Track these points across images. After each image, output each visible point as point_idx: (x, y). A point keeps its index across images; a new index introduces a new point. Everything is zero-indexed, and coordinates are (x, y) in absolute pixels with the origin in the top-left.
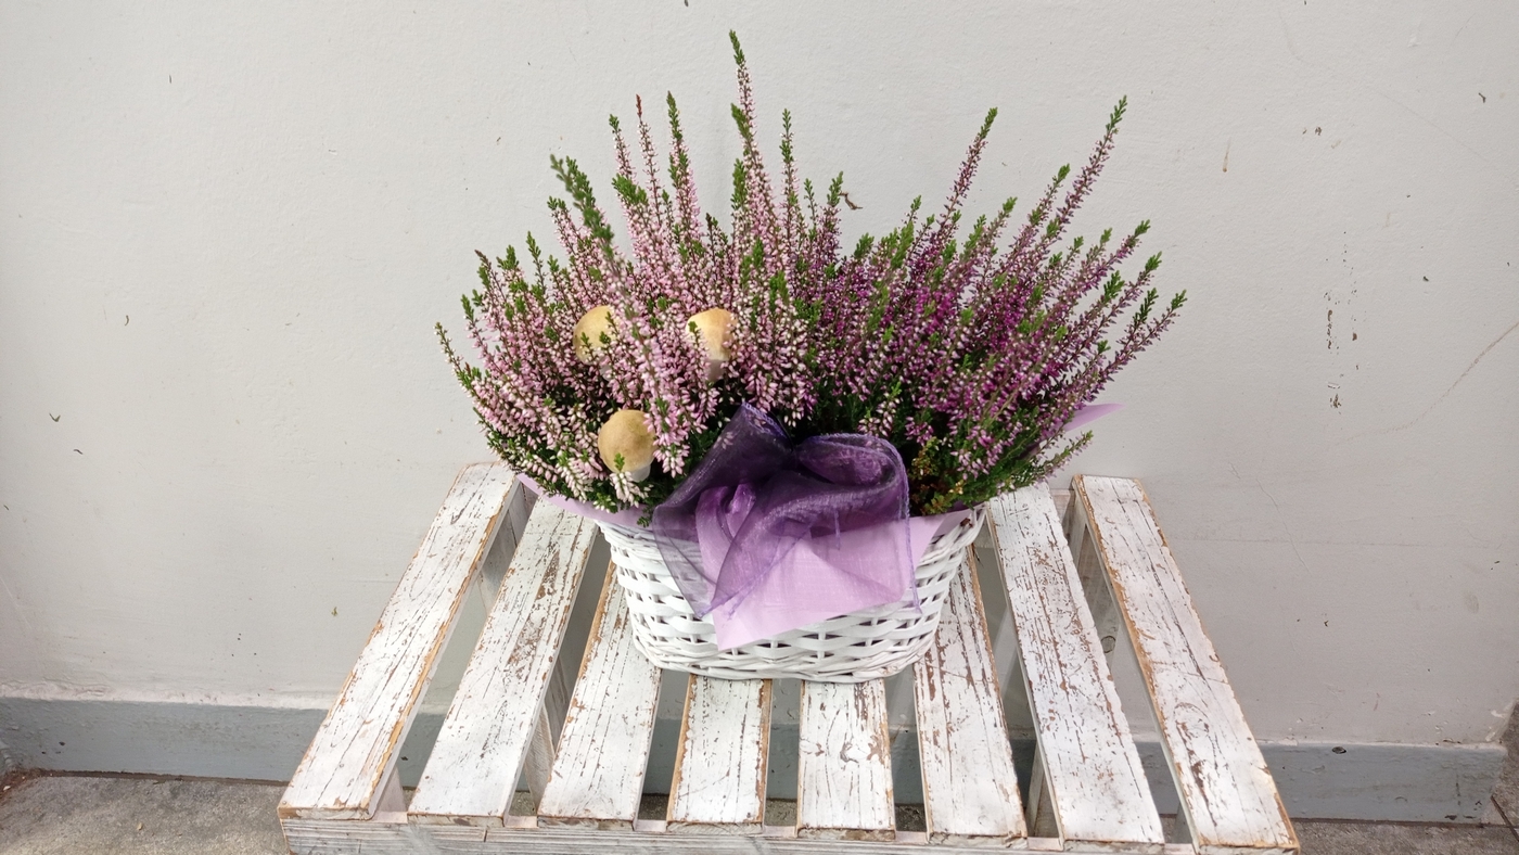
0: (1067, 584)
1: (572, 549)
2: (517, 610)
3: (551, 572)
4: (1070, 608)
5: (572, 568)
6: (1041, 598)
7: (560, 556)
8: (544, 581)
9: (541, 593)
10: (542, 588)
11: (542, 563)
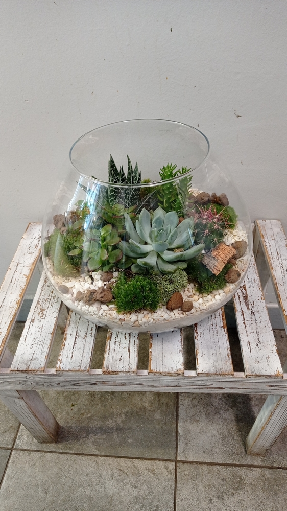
0: (39, 299)
1: (242, 311)
2: (250, 280)
3: (246, 298)
4: (45, 287)
5: (238, 301)
6: (52, 292)
7: (246, 307)
8: (246, 293)
9: (244, 287)
10: (245, 290)
11: (252, 303)
